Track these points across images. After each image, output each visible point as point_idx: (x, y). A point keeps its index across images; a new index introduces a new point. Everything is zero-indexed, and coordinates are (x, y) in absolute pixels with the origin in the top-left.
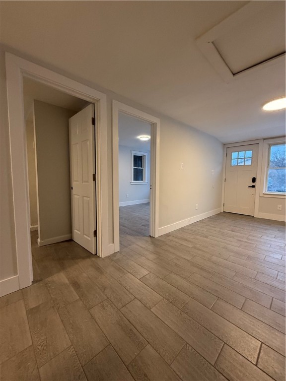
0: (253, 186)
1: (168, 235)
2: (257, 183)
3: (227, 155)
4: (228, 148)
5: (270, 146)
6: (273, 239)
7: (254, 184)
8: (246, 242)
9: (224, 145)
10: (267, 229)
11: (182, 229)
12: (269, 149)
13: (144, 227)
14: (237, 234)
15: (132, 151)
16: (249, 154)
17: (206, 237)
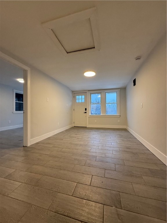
0: (86, 112)
1: (37, 143)
2: (87, 111)
3: (74, 97)
4: (74, 93)
5: (91, 94)
6: (92, 135)
7: (86, 111)
8: (81, 138)
9: (73, 92)
10: (90, 132)
11: (49, 138)
12: (91, 95)
13: (20, 142)
14: (78, 136)
15: (14, 90)
16: (83, 97)
17: (62, 140)
